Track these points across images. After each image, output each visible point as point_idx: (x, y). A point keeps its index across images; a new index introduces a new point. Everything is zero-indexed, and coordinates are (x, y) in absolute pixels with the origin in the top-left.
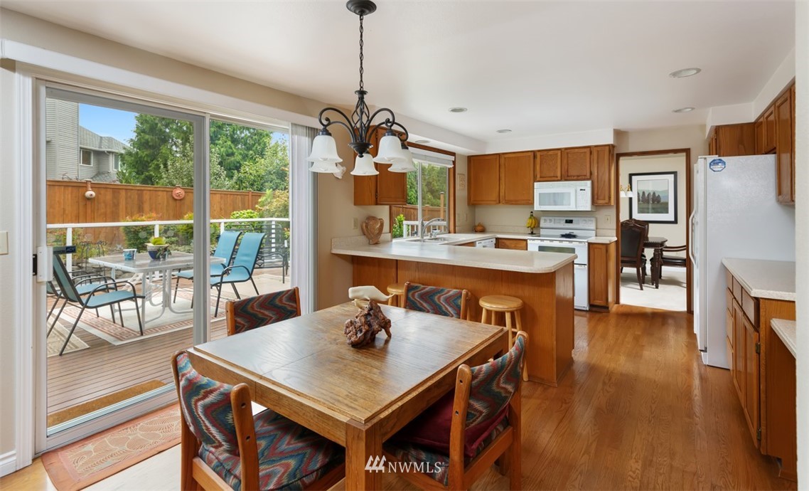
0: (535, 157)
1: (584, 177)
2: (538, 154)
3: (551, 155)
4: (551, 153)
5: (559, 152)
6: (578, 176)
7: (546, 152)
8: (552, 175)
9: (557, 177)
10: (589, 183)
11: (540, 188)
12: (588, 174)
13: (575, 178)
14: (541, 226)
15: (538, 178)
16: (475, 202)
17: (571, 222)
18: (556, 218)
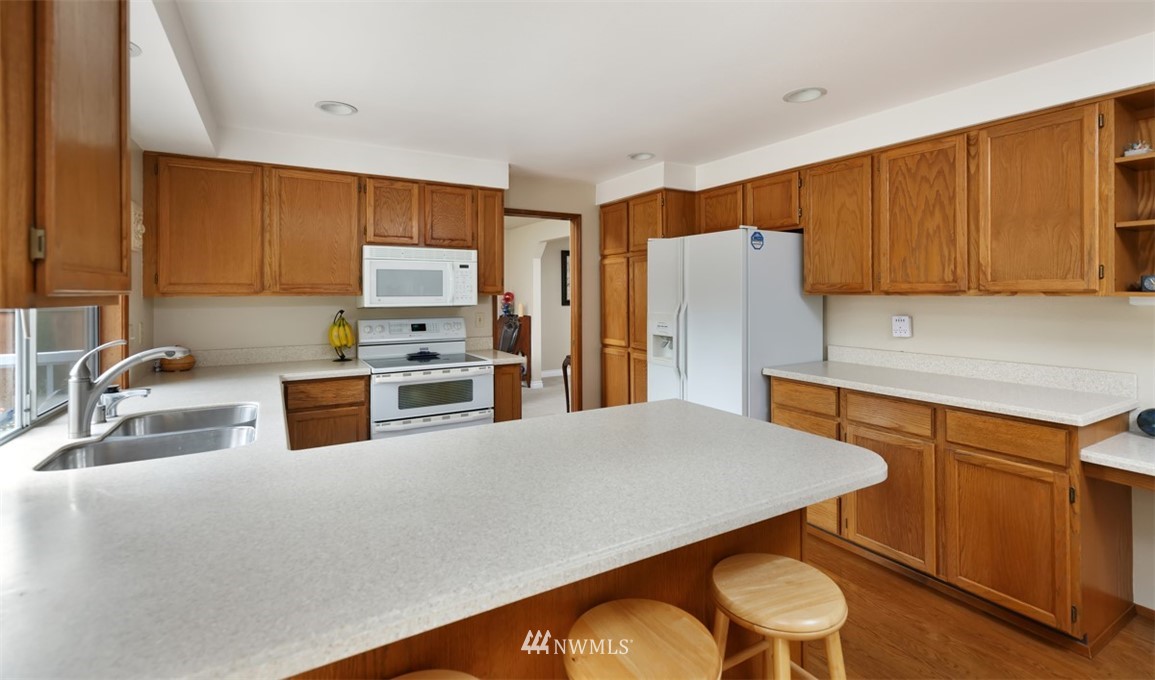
0: (362, 189)
1: (462, 242)
2: (370, 185)
3: (397, 190)
4: (398, 185)
5: (415, 189)
6: (452, 240)
7: (387, 182)
8: (400, 231)
9: (411, 238)
10: (474, 253)
11: (376, 259)
12: (469, 238)
13: (446, 242)
14: (362, 340)
15: (370, 236)
16: (171, 289)
17: (422, 328)
18: (392, 322)
